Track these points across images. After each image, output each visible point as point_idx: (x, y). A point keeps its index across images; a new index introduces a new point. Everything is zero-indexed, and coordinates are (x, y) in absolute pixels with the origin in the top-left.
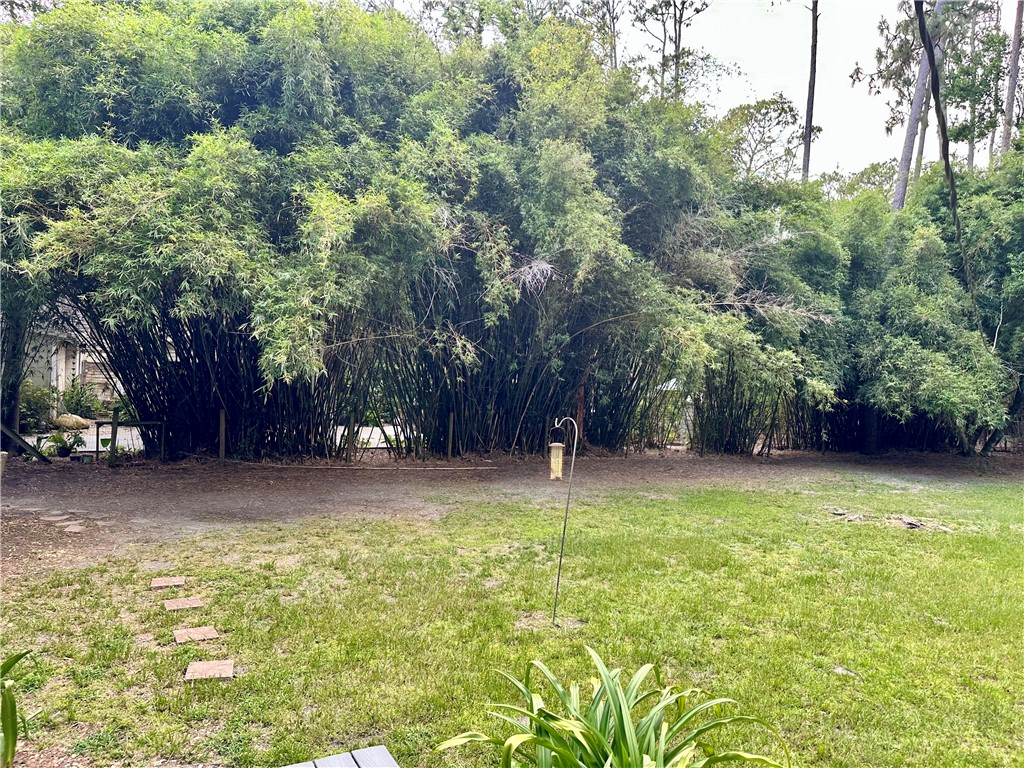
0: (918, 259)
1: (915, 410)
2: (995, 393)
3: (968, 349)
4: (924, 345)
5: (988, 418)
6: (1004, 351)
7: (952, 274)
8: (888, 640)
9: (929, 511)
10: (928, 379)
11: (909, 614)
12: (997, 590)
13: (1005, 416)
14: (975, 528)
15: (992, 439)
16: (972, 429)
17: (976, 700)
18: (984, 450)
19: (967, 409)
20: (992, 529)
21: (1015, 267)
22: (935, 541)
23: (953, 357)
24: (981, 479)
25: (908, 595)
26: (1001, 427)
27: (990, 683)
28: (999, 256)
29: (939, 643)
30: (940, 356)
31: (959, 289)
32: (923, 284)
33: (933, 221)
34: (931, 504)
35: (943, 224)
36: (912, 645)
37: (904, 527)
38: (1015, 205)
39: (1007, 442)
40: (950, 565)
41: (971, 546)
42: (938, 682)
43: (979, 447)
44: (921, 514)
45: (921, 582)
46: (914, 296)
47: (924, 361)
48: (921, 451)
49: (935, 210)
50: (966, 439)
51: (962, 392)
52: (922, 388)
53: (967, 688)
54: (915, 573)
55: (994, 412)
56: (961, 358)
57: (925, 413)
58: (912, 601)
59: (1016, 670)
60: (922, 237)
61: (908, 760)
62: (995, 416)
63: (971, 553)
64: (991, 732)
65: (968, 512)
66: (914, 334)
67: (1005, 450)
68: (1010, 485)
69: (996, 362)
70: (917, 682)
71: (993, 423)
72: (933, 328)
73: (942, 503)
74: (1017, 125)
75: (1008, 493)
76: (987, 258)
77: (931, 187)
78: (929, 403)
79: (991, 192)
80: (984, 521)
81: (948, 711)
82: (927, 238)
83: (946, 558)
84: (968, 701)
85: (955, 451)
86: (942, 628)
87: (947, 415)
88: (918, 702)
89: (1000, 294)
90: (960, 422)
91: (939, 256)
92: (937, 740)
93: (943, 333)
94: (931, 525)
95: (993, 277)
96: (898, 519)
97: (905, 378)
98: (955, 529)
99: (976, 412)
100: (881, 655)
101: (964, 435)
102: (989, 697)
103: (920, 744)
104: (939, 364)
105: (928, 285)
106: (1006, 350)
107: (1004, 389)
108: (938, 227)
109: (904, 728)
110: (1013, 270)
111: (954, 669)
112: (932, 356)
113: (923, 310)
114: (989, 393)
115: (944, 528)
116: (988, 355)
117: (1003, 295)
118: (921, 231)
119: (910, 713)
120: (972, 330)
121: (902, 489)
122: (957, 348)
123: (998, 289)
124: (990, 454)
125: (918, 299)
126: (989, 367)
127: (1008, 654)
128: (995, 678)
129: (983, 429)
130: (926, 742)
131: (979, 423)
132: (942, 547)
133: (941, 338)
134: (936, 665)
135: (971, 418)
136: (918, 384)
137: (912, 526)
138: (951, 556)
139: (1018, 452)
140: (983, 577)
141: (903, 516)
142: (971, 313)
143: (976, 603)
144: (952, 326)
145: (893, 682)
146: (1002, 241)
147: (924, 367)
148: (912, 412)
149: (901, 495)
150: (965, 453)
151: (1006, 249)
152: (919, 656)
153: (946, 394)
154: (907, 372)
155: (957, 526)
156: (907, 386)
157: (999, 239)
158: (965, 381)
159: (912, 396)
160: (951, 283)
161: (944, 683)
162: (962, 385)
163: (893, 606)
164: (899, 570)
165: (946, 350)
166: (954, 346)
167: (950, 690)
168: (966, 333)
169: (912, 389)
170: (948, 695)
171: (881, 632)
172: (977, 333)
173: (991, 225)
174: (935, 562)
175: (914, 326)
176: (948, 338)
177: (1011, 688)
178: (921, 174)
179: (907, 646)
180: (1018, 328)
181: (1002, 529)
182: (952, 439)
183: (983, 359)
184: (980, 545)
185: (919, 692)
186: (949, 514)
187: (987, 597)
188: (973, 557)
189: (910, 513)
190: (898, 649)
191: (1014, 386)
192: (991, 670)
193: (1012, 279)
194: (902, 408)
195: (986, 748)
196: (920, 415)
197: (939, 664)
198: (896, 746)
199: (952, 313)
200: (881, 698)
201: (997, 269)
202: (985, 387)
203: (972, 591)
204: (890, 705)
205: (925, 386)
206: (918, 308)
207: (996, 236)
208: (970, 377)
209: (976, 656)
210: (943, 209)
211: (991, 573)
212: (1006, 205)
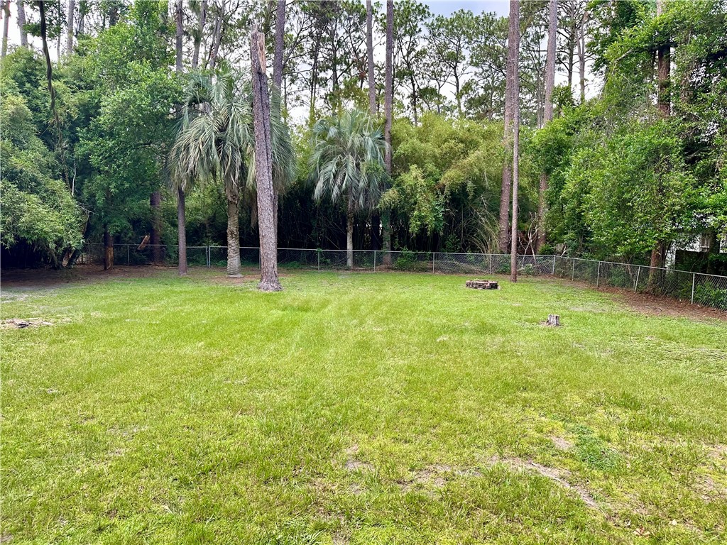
0: (11, 120)
1: (17, 238)
2: (75, 225)
3: (53, 193)
4: (21, 188)
5: (71, 242)
6: (78, 195)
7: (38, 136)
8: (13, 417)
9: (34, 312)
10: (26, 214)
11: (28, 392)
12: (87, 358)
13: (82, 240)
14: (68, 319)
15: (74, 256)
16: (61, 250)
17: (82, 437)
18: (69, 264)
19: (56, 236)
20: (79, 318)
21: (81, 137)
22: (41, 334)
23: (43, 198)
24: (68, 284)
25: (26, 379)
26: (79, 248)
27: (90, 422)
28: (71, 128)
29: (53, 406)
30: (34, 197)
31: (44, 148)
32: (16, 141)
33: (20, 92)
34: (35, 307)
35: (28, 96)
36: (33, 415)
37: (16, 328)
38: (79, 93)
39: (83, 258)
40: (54, 349)
41: (67, 332)
42: (55, 434)
43: (65, 263)
44: (29, 316)
45: (34, 366)
46: (9, 149)
47: (22, 200)
48: (24, 268)
49: (21, 85)
50: (56, 258)
51: (52, 224)
52: (22, 221)
53: (76, 432)
54: (29, 360)
55: (75, 237)
56: (48, 198)
57: (25, 240)
58: (29, 382)
59: (105, 408)
60: (13, 103)
61: (39, 501)
62: (75, 240)
63: (67, 337)
64: (95, 455)
65: (63, 308)
66: (12, 179)
67: (82, 263)
68: (88, 286)
69: (73, 203)
70: (40, 440)
71: (74, 245)
72: (27, 175)
73: (43, 305)
74: (76, 36)
75: (87, 292)
76: (63, 128)
77: (17, 65)
78: (28, 232)
79: (63, 80)
80: (74, 314)
81: (64, 452)
82: (17, 105)
83: (50, 345)
84: (78, 440)
85: (48, 267)
86: (53, 395)
87: (42, 241)
88: (41, 455)
89: (73, 155)
90: (52, 246)
91: (27, 120)
92: (60, 476)
93: (34, 179)
94: (36, 322)
95: (68, 143)
96: (11, 322)
97: (7, 213)
98: (55, 323)
99: (62, 238)
100: (9, 431)
101: (54, 255)
102: (91, 432)
103: (48, 484)
104: (33, 203)
105: (20, 142)
106: (79, 195)
107: (80, 222)
108: (24, 98)
109: (34, 479)
110: (81, 139)
111: (65, 421)
112: (27, 197)
113: (18, 161)
114: (70, 224)
115: (47, 323)
116: (68, 197)
117: (75, 156)
118: (11, 98)
119: (37, 465)
120: (56, 179)
121: (11, 299)
122: (46, 191)
123: (71, 152)
124: (72, 267)
125: (13, 152)
126: (69, 206)
127: (100, 398)
128: (93, 418)
129: (68, 250)
130: (51, 481)
131: (65, 246)
132: (47, 337)
133: (33, 184)
134: (52, 423)
135: (59, 242)
136: (18, 218)
137: (22, 326)
138: (54, 342)
139: (90, 264)
140: (77, 352)
141: (15, 320)
142: (53, 166)
143: (75, 371)
144: (40, 175)
145: (21, 448)
146: (72, 117)
147: (22, 205)
148: (14, 240)
149: (11, 304)
150: (56, 268)
151: (75, 124)
152: (40, 421)
153: (40, 225)
154: (9, 209)
155: (56, 320)
156: (10, 219)
157: (69, 116)
158: (53, 216)
159: (14, 227)
160: (38, 143)
161: (59, 433)
162: (51, 219)
163: (15, 390)
164: (16, 361)
165: (38, 193)
166: (43, 190)
167: (64, 438)
168: (52, 181)
169: (14, 222)
170: (64, 442)
171: (7, 412)
172: (59, 182)
173: (64, 104)
174: (43, 349)
175: (11, 173)
176: (39, 184)
177: (103, 421)
178: (7, 53)
179: (30, 417)
180: (86, 180)
181: (86, 316)
182: (46, 258)
183: (65, 200)
184: (72, 330)
185: (42, 447)
186: (49, 312)
187: (82, 365)
188: (68, 340)
189: (20, 316)
190: (22, 421)
191: (85, 219)
192: (90, 413)
193: (80, 146)
194: (6, 237)
195: (92, 467)
196: (21, 242)
197: (55, 422)
198: (29, 495)
199: (40, 165)
200: (13, 463)
201: (70, 137)
202: (68, 220)
203: (72, 362)
204: (21, 467)
205: (24, 219)
206: (13, 159)
207: (68, 113)
208: (57, 213)
209: (79, 407)
210: (28, 85)
211: (82, 348)
212: (73, 92)
